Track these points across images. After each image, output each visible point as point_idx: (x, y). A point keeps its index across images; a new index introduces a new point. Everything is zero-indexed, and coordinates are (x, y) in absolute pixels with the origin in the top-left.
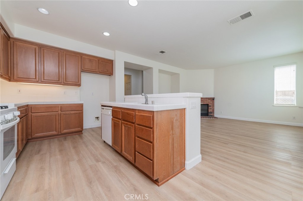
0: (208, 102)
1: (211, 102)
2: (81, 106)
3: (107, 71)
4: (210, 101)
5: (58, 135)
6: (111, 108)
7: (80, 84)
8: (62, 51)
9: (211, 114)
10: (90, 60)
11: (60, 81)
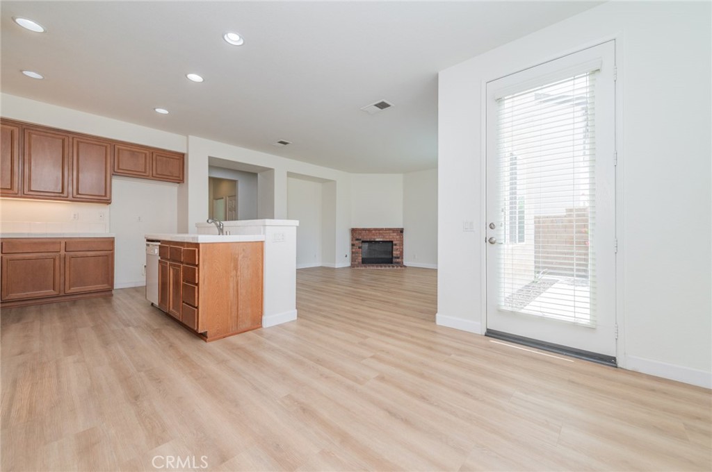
0: (391, 237)
1: (398, 237)
2: (110, 242)
3: (169, 174)
4: (395, 234)
5: (58, 296)
6: (159, 244)
7: (110, 199)
8: (69, 135)
9: (398, 260)
10: (133, 153)
11: (65, 195)
